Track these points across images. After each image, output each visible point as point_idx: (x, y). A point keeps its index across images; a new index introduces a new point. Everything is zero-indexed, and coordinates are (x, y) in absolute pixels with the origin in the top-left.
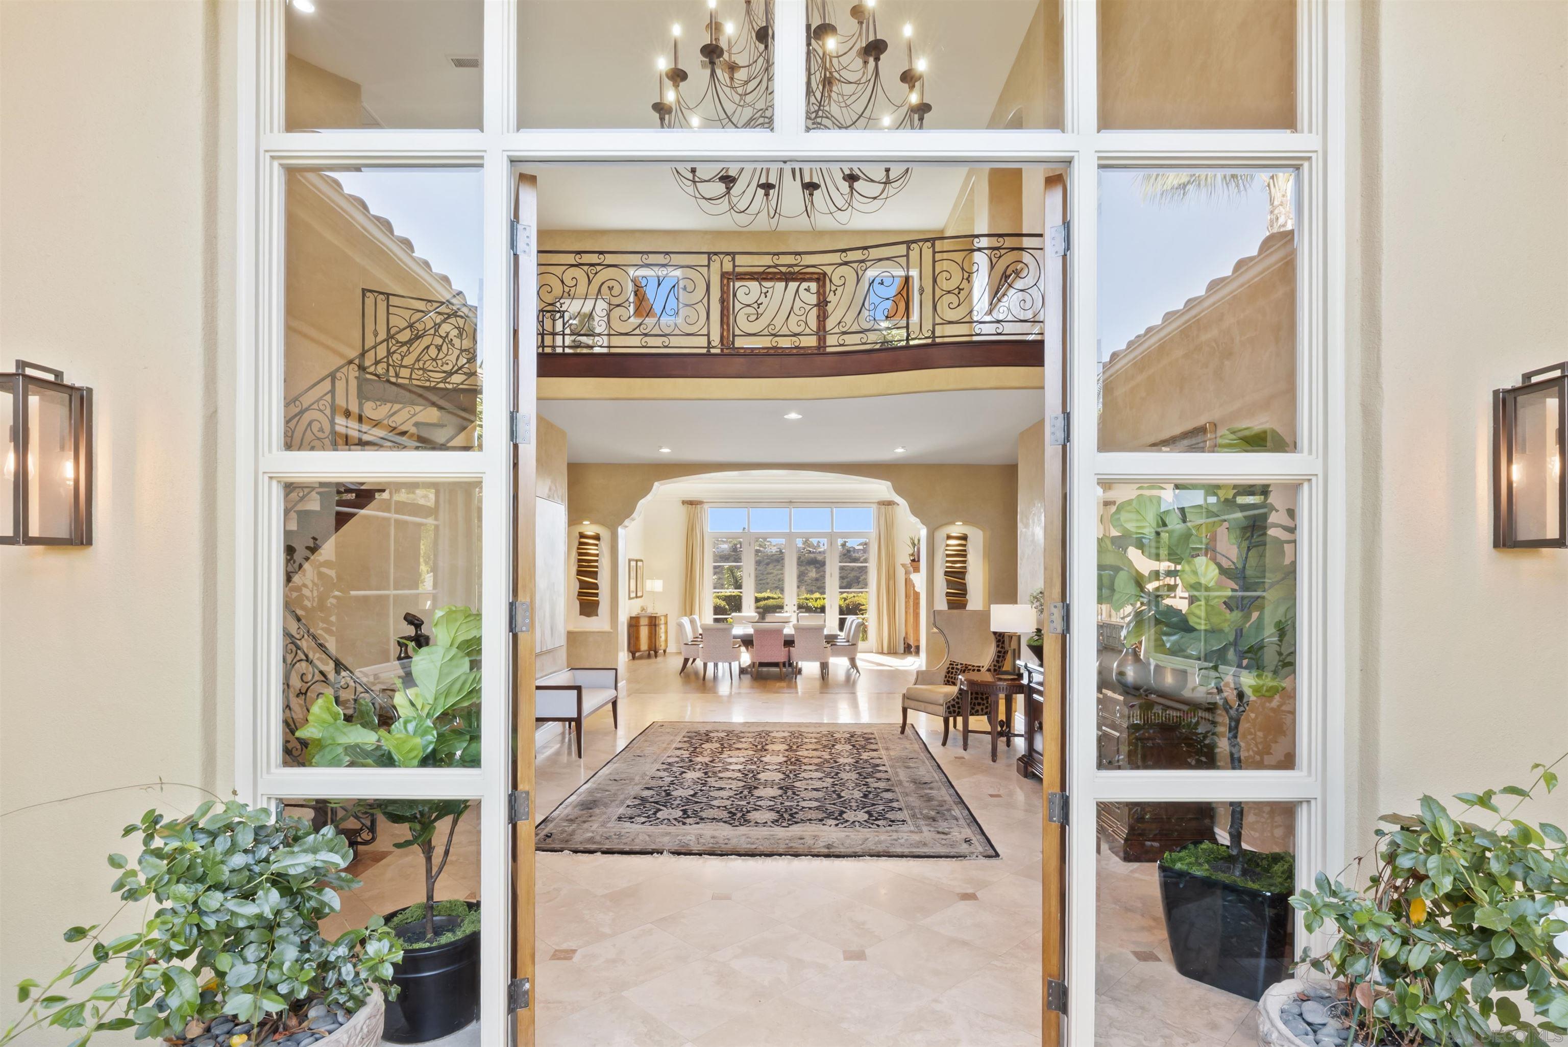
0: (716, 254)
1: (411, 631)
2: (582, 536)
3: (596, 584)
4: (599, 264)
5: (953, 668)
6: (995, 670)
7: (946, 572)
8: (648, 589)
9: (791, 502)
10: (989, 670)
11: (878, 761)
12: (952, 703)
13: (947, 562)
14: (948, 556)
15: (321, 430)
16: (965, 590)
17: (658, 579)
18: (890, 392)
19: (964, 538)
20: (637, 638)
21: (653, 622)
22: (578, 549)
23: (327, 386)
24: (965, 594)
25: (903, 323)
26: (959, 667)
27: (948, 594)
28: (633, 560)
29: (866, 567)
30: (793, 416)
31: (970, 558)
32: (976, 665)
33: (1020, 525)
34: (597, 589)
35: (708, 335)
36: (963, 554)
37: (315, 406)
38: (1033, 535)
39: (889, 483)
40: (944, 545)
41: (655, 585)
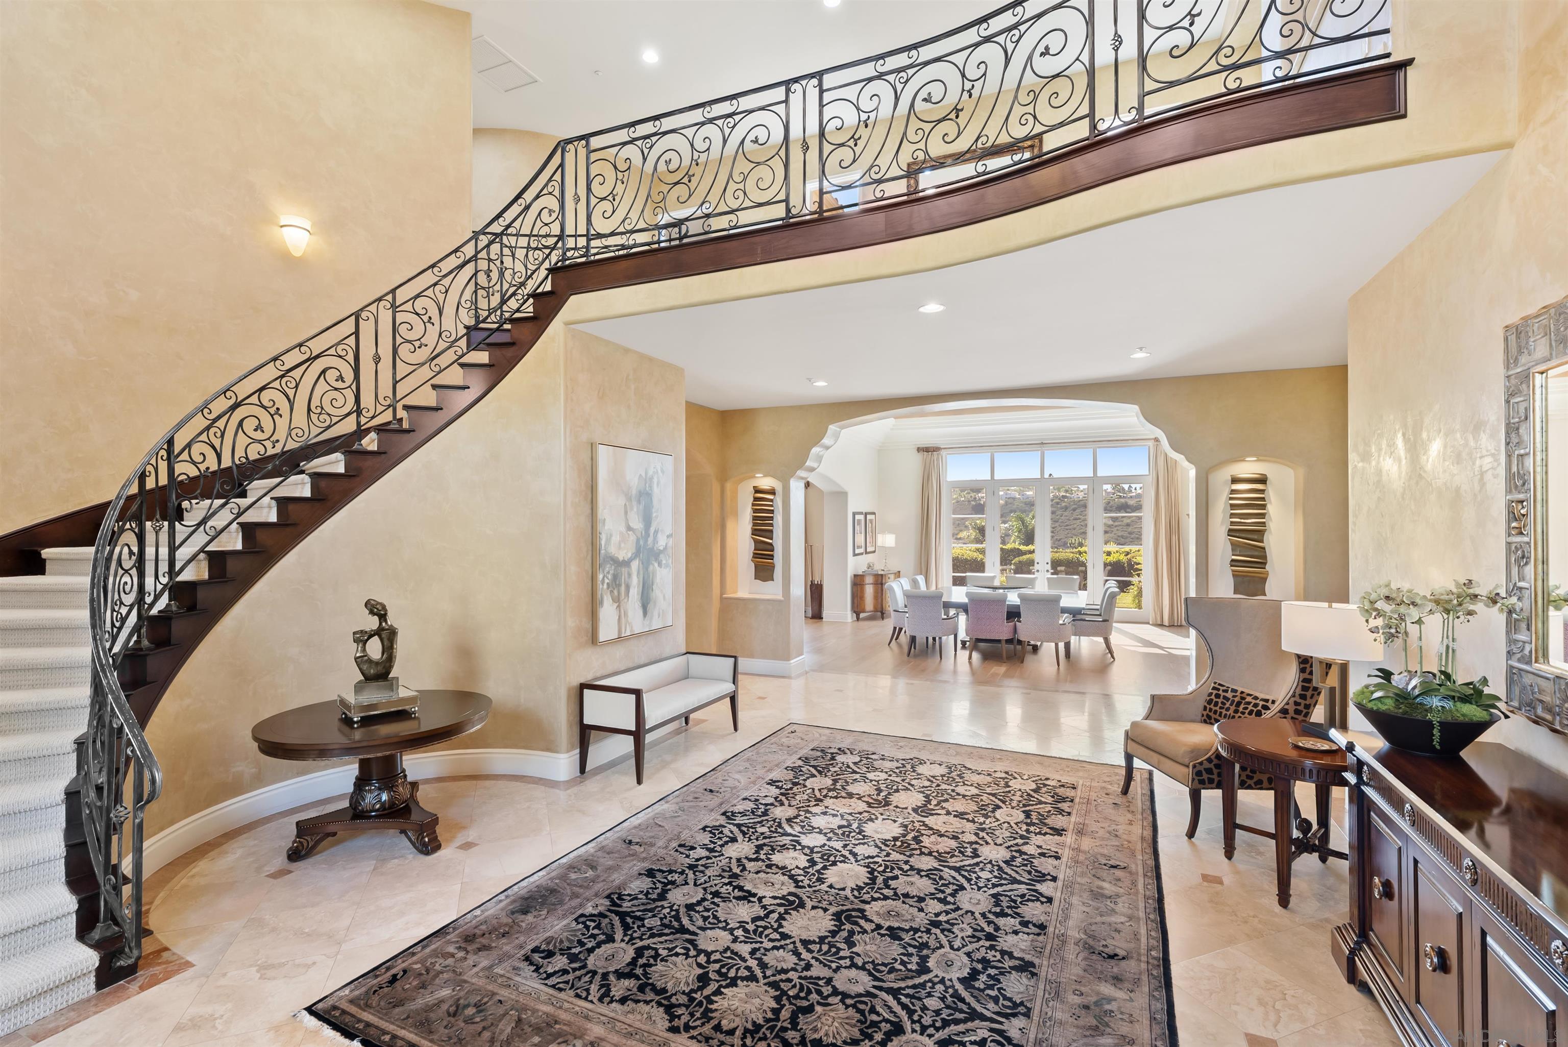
0: (796, 80)
1: (373, 623)
2: (757, 490)
3: (771, 544)
4: (655, 134)
5: (1218, 696)
6: (1297, 712)
7: (1230, 530)
8: (879, 543)
9: (1042, 443)
10: (1284, 712)
11: (1046, 865)
12: (1207, 765)
13: (1232, 515)
14: (1233, 506)
15: (341, 378)
16: (1265, 557)
17: (890, 532)
18: (1060, 232)
19: (1263, 480)
20: (862, 598)
21: (880, 581)
22: (753, 505)
23: (348, 327)
24: (1265, 564)
25: (1085, 110)
26: (1229, 695)
27: (1234, 563)
28: (861, 513)
29: (1140, 518)
30: (932, 308)
31: (1272, 509)
32: (1261, 696)
33: (1352, 457)
34: (773, 550)
35: (786, 201)
36: (1260, 504)
37: (332, 351)
38: (1379, 472)
39: (1136, 408)
40: (1227, 491)
41: (887, 540)
